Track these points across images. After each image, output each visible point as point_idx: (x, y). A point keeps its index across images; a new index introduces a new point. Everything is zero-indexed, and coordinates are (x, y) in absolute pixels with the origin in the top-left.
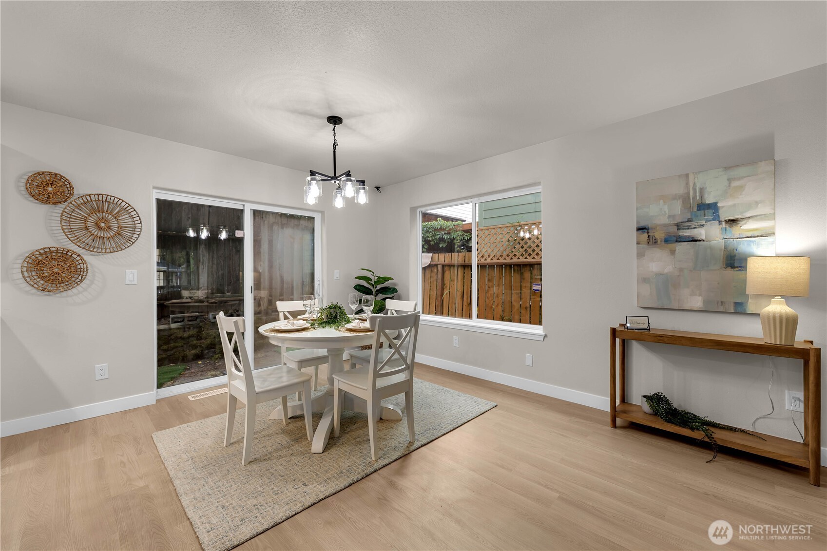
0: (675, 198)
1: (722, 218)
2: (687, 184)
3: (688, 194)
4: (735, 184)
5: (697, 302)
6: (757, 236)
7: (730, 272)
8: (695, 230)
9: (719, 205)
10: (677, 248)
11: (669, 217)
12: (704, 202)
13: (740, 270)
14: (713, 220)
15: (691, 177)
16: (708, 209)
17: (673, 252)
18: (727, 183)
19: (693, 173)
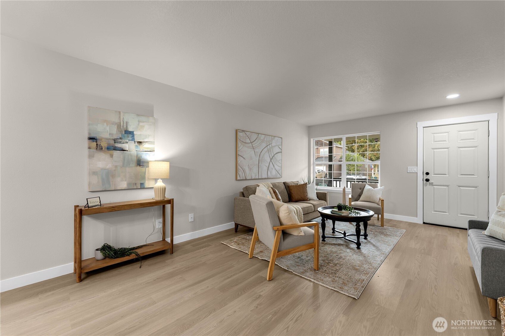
0: (113, 123)
1: (136, 140)
2: (120, 117)
3: (120, 123)
4: (141, 124)
5: (124, 185)
6: (149, 151)
7: (138, 168)
8: (124, 144)
9: (134, 133)
10: (114, 154)
11: (110, 134)
12: (128, 130)
13: (142, 167)
14: (132, 140)
15: (122, 113)
16: (129, 133)
17: (112, 156)
18: (138, 123)
19: (123, 112)
